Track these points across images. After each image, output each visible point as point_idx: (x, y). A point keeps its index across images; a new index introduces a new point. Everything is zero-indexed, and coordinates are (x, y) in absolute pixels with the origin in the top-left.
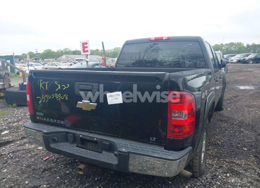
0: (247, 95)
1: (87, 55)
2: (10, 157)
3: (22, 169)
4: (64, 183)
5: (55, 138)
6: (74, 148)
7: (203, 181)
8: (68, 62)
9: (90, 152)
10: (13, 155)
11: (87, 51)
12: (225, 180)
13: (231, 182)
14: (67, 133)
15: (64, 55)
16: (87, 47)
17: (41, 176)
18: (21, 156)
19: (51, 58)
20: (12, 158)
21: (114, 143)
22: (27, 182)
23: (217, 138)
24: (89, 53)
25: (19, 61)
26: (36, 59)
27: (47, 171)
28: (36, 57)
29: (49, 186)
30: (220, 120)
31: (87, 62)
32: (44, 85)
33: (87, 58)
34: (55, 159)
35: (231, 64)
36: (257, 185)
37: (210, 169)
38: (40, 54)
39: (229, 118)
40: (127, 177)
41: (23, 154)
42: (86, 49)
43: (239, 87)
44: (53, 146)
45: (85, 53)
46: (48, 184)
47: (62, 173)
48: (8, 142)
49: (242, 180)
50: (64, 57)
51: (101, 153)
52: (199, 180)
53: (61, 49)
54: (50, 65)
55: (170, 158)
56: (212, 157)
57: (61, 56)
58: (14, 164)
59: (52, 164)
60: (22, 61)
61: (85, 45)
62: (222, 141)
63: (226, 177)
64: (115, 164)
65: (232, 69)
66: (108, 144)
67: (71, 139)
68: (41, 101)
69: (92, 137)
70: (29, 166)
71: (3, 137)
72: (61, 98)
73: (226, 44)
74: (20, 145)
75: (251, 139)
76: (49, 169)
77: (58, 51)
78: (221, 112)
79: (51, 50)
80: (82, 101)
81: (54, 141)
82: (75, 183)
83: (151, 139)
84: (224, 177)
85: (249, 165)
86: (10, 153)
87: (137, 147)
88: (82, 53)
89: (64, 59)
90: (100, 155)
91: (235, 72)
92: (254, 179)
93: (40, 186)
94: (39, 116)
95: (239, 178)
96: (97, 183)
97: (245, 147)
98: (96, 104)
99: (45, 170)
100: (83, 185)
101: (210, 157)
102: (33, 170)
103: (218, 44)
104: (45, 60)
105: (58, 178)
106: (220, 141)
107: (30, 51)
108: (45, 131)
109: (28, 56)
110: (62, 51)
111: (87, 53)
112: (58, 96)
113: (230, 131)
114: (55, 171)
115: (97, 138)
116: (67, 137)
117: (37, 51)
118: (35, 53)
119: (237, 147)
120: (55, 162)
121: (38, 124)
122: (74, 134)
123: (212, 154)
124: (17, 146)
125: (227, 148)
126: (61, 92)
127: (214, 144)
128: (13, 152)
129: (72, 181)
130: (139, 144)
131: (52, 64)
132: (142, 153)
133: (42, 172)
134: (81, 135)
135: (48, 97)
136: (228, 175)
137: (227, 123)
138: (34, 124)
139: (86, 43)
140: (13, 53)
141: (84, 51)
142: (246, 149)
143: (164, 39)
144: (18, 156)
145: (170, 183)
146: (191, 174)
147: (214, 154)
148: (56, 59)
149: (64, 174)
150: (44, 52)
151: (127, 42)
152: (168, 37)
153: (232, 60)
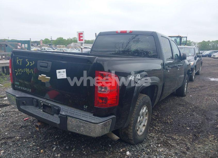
0: (213, 85)
1: (82, 43)
2: (2, 116)
3: (7, 124)
4: (33, 137)
5: (24, 101)
6: (35, 110)
7: (138, 148)
8: (76, 49)
9: (45, 114)
10: (4, 114)
11: (82, 40)
12: (155, 149)
13: (159, 150)
14: (33, 98)
15: (73, 43)
16: (82, 37)
17: (18, 130)
18: (10, 116)
19: (62, 45)
20: (3, 116)
21: (60, 108)
22: (6, 134)
23: (169, 118)
24: (83, 42)
25: (37, 45)
26: (50, 45)
27: (24, 127)
28: (51, 43)
29: (21, 138)
30: (179, 104)
31: (82, 49)
32: (19, 62)
33: (82, 46)
34: (32, 120)
35: (213, 59)
36: (180, 156)
37: (149, 140)
38: (54, 40)
39: (187, 103)
40: (80, 138)
41: (13, 114)
42: (81, 38)
43: (210, 78)
44: (22, 107)
45: (80, 42)
46: (21, 137)
47: (34, 131)
48: (6, 105)
49: (170, 150)
50: (72, 44)
51: (53, 115)
52: (136, 147)
53: (71, 38)
54: (58, 50)
55: (93, 122)
56: (156, 132)
57: (70, 43)
58: (3, 120)
59: (29, 123)
60: (39, 45)
61: (81, 35)
62: (172, 120)
63: (158, 146)
64: (58, 124)
65: (212, 63)
66: (57, 109)
67: (35, 103)
68: (17, 73)
69: (48, 103)
70: (12, 123)
71: (4, 101)
72: (29, 73)
73: (213, 42)
74: (13, 108)
75: (198, 121)
76: (26, 127)
77: (68, 39)
78: (183, 98)
79: (63, 38)
80: (41, 75)
81: (23, 104)
82: (41, 138)
83: (84, 107)
84: (155, 147)
85: (184, 141)
86: (3, 112)
87: (74, 112)
88: (78, 42)
89: (72, 46)
90: (51, 116)
91: (213, 66)
92: (181, 151)
93: (15, 137)
94: (17, 85)
95: (168, 149)
96: (56, 139)
97: (189, 127)
98: (50, 78)
99: (22, 127)
100: (45, 140)
101: (155, 132)
102: (14, 126)
103: (205, 41)
104: (57, 46)
105: (30, 133)
106: (170, 120)
107: (46, 38)
108: (17, 96)
109: (41, 41)
110: (71, 40)
111: (82, 42)
112: (27, 70)
113: (183, 113)
114: (30, 128)
115: (51, 104)
116: (33, 102)
117: (51, 39)
118: (50, 40)
119: (183, 126)
120: (32, 122)
121: (16, 91)
122: (37, 100)
123: (158, 130)
124: (11, 109)
125: (174, 126)
126: (29, 67)
127: (164, 122)
128: (6, 112)
129: (39, 137)
130: (77, 110)
131: (61, 49)
132: (77, 117)
133: (20, 128)
134: (41, 101)
135: (22, 71)
136: (159, 145)
137: (183, 106)
138: (14, 90)
139: (82, 34)
140: (30, 39)
141: (80, 40)
142: (189, 129)
143: (128, 32)
144: (9, 115)
145: (110, 146)
146: (119, 138)
147: (159, 129)
148: (66, 46)
149: (35, 131)
150: (57, 39)
151: (100, 33)
152: (131, 31)
153: (214, 56)
